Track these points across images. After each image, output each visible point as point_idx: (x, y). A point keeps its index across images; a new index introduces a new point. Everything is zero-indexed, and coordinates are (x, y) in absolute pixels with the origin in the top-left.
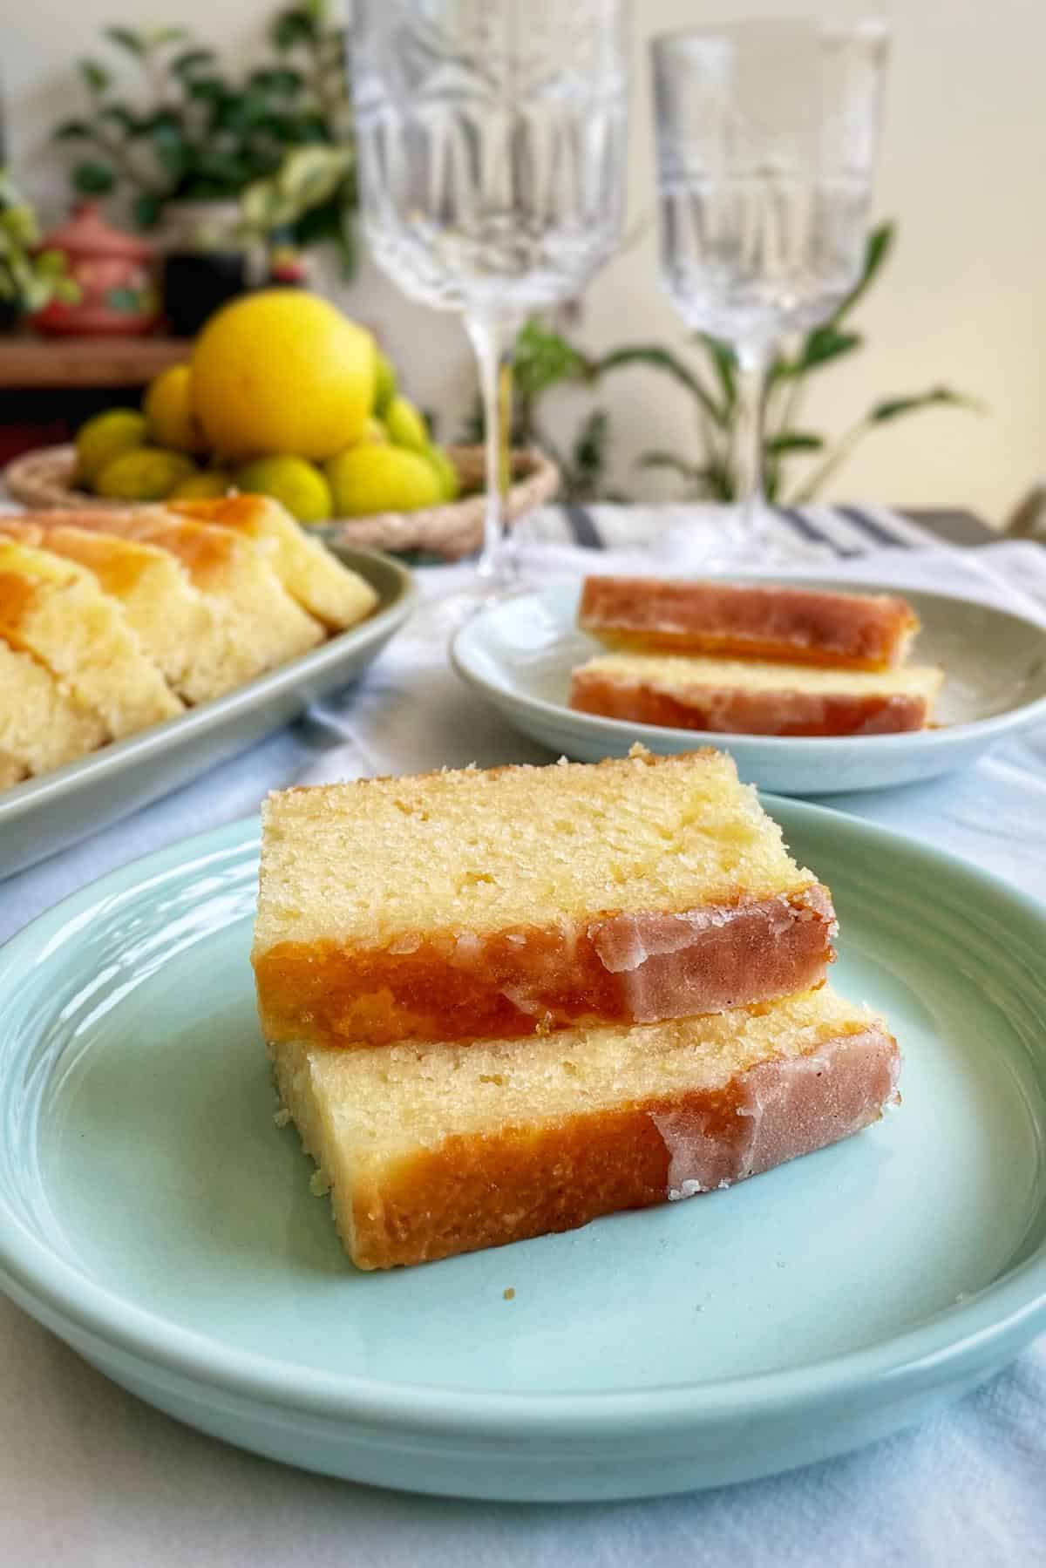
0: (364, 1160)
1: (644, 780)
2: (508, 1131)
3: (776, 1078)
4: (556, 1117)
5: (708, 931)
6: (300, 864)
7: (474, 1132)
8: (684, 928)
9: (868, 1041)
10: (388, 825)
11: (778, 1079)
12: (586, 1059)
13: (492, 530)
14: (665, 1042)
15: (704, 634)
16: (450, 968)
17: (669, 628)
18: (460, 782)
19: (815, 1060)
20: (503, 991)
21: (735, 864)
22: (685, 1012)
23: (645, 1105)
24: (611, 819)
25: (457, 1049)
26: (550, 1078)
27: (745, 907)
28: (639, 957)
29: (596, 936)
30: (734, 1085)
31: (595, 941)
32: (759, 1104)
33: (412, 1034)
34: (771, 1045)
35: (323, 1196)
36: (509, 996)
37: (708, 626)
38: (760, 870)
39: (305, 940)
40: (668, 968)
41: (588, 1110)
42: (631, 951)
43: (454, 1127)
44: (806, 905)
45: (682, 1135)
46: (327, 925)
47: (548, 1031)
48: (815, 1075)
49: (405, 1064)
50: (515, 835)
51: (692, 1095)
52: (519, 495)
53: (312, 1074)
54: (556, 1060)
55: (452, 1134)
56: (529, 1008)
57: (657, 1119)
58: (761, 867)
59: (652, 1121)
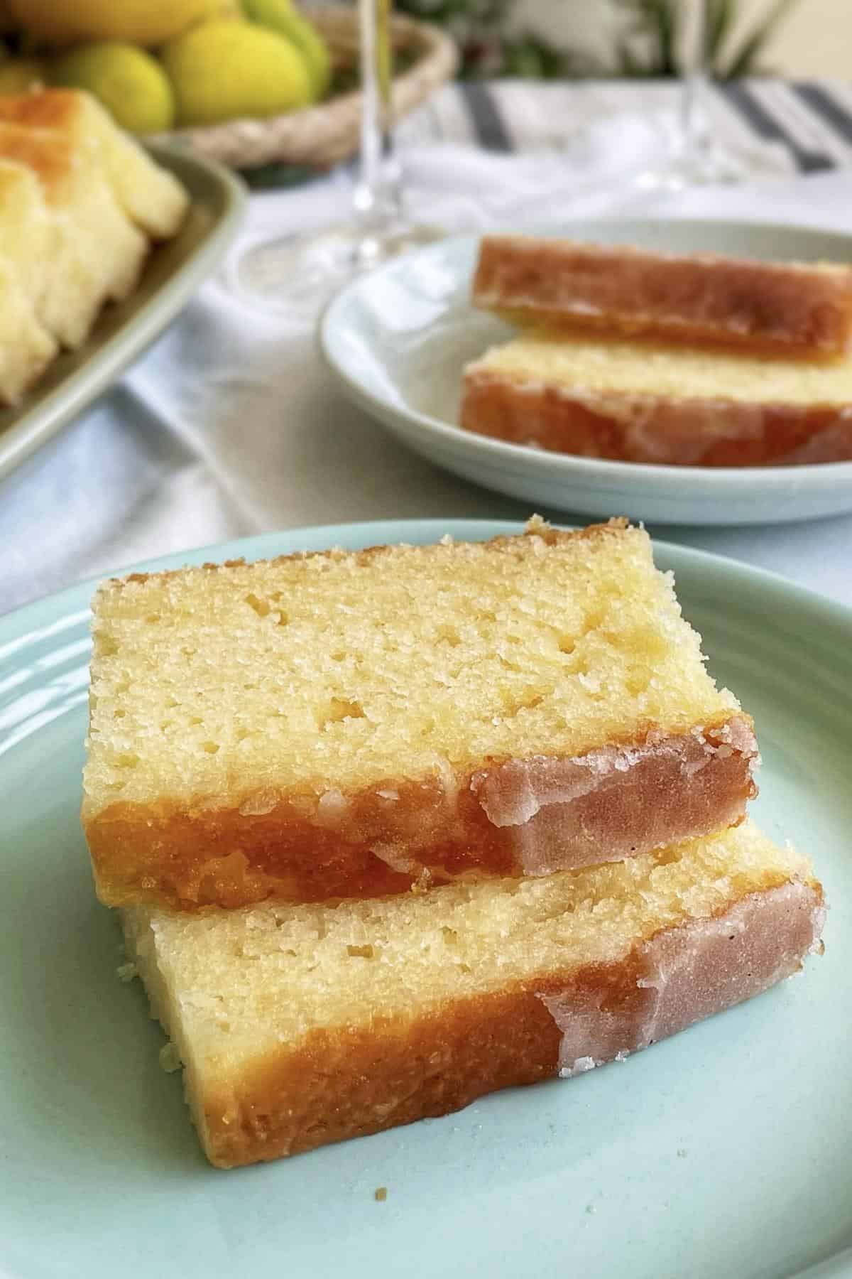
0: (216, 1062)
1: (543, 566)
2: (378, 1021)
3: (682, 945)
4: (433, 1002)
5: (610, 776)
6: (135, 689)
7: (338, 1023)
8: (582, 774)
9: (789, 896)
10: (239, 633)
11: (685, 946)
12: (468, 923)
13: (371, 143)
14: (560, 895)
15: (624, 317)
16: (312, 828)
17: (581, 308)
18: (325, 569)
19: (728, 924)
20: (373, 850)
21: (644, 687)
22: (582, 862)
23: (533, 986)
24: (501, 623)
25: (322, 913)
26: (427, 949)
27: (654, 745)
28: (529, 808)
29: (481, 788)
30: (634, 956)
31: (479, 792)
32: (662, 977)
33: (271, 894)
34: (679, 902)
35: (175, 1072)
36: (380, 855)
37: (630, 306)
38: (673, 694)
39: (142, 798)
40: (563, 818)
41: (468, 993)
42: (521, 802)
43: (317, 1017)
44: (724, 741)
45: (574, 1013)
46: (168, 777)
47: (426, 890)
48: (728, 939)
49: (264, 932)
50: (390, 648)
51: (587, 972)
52: (403, 90)
53: (157, 946)
54: (434, 926)
55: (316, 1026)
56: (404, 866)
57: (546, 1001)
58: (674, 689)
59: (542, 1003)
